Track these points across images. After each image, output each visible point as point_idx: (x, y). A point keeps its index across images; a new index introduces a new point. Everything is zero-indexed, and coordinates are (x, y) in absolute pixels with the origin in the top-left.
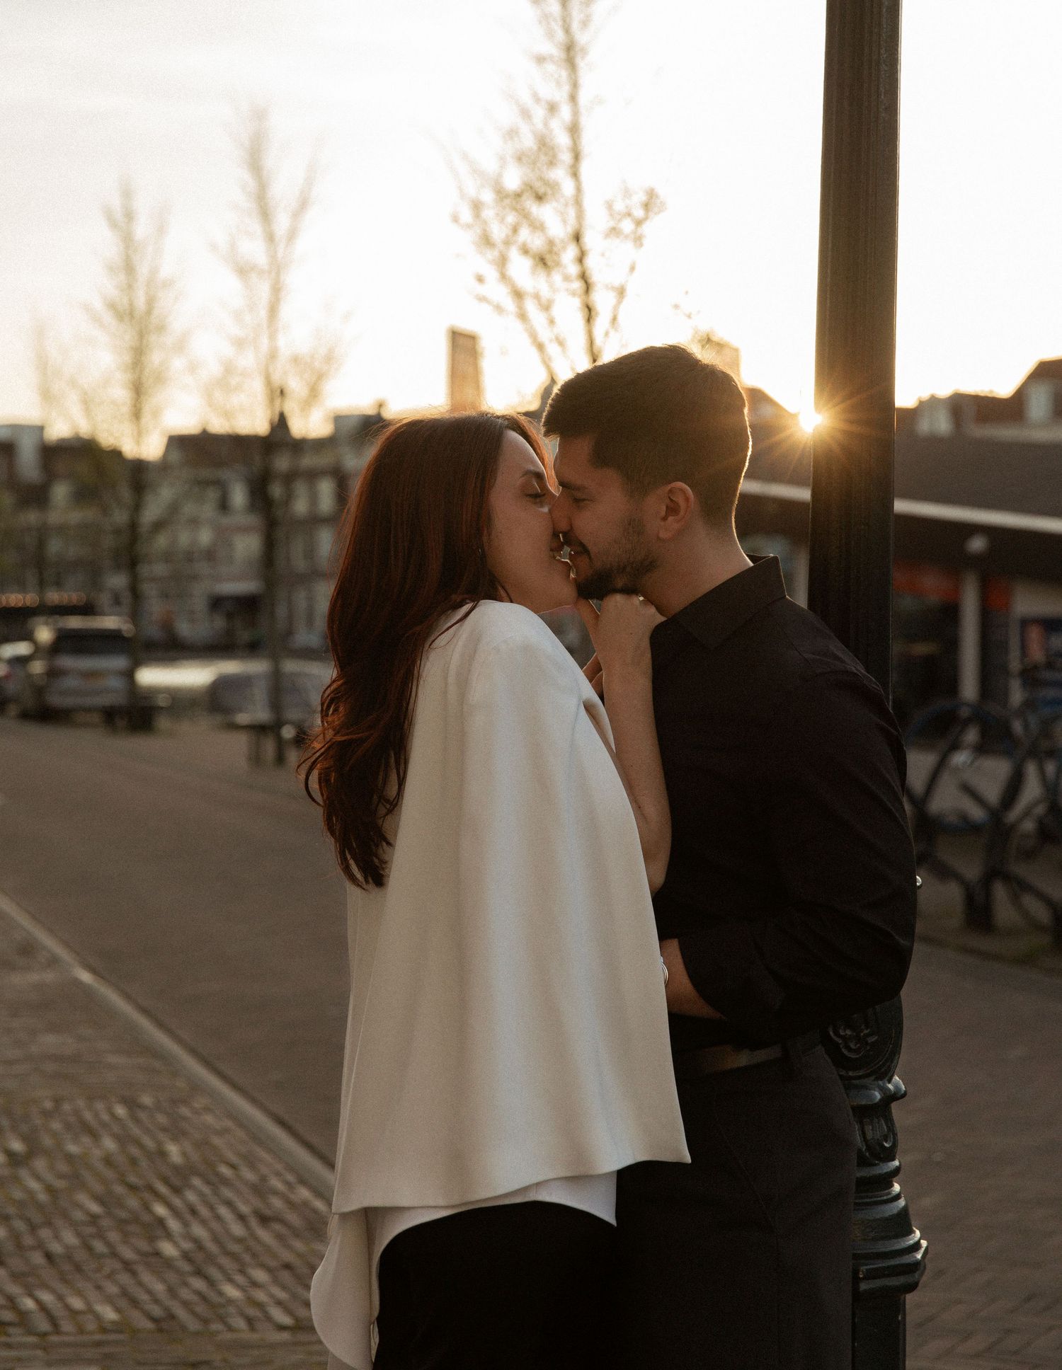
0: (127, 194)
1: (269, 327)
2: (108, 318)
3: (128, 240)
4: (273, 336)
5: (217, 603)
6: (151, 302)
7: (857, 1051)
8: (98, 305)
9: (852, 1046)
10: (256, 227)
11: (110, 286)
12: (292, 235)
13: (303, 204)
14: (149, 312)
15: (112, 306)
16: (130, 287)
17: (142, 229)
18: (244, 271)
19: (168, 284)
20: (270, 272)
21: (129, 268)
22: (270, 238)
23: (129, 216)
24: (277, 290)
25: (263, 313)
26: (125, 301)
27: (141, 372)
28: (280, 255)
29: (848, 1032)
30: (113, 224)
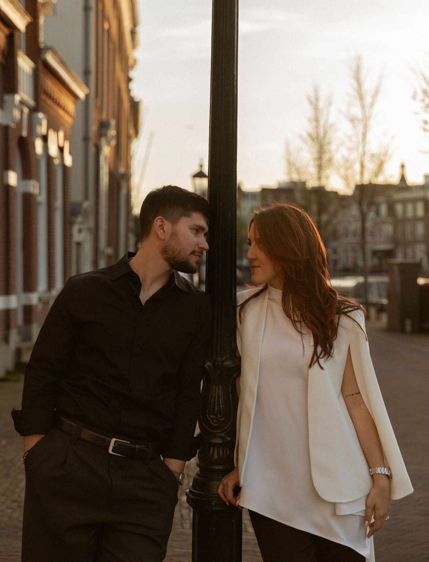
0: (316, 90)
1: (362, 142)
2: (309, 141)
3: (316, 109)
4: (364, 146)
5: (375, 253)
6: (325, 133)
7: (217, 423)
8: (305, 135)
9: (215, 421)
10: (358, 103)
11: (309, 127)
12: (372, 105)
13: (377, 92)
14: (324, 137)
15: (310, 135)
16: (317, 127)
17: (322, 104)
18: (352, 120)
19: (332, 126)
20: (363, 120)
21: (317, 120)
22: (363, 106)
23: (317, 99)
24: (365, 127)
25: (361, 137)
26: (315, 133)
27: (321, 161)
28: (367, 113)
29: (214, 417)
30: (310, 102)
